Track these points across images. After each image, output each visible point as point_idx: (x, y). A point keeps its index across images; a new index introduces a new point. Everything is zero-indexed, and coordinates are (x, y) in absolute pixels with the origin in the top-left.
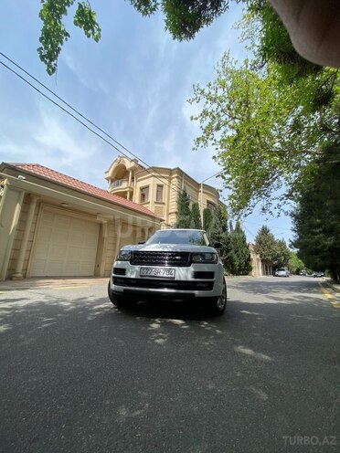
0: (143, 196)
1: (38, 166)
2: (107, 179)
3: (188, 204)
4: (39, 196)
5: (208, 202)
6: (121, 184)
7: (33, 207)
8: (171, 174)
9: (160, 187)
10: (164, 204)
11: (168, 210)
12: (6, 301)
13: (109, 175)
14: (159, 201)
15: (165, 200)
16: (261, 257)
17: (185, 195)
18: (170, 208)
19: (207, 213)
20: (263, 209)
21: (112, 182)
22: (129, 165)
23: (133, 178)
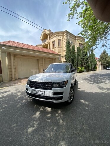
0: (53, 45)
1: (10, 41)
2: (41, 40)
3: (70, 46)
4: (13, 53)
5: (80, 43)
6: (46, 41)
7: (12, 57)
8: (63, 34)
9: (59, 40)
10: (61, 47)
11: (63, 49)
12: (3, 93)
13: (41, 38)
14: (59, 46)
15: (61, 46)
16: (101, 63)
17: (69, 42)
18: (64, 48)
19: (78, 49)
20: (103, 45)
21: (43, 41)
22: (48, 33)
23: (49, 38)
